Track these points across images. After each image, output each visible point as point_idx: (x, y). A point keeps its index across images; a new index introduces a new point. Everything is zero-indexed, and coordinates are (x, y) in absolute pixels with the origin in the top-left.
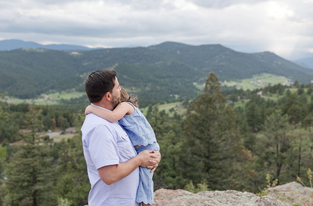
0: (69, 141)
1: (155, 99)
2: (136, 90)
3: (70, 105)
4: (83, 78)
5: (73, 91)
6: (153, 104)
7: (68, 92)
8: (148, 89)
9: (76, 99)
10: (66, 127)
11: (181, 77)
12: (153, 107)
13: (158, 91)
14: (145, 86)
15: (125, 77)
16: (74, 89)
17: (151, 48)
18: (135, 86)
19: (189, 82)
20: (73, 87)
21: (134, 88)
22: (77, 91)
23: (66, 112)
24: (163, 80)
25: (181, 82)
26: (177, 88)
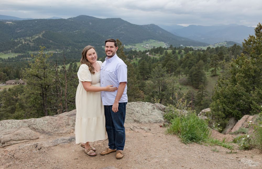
0: (10, 90)
1: (75, 58)
2: (59, 51)
3: (8, 63)
4: (17, 42)
5: (9, 52)
6: (73, 62)
7: (5, 53)
8: (68, 50)
9: (13, 58)
10: (6, 80)
12: (73, 64)
13: (76, 52)
14: (67, 48)
15: (51, 41)
16: (10, 51)
17: (70, 20)
18: (59, 48)
19: (99, 46)
20: (10, 49)
21: (58, 50)
22: (12, 52)
23: (5, 68)
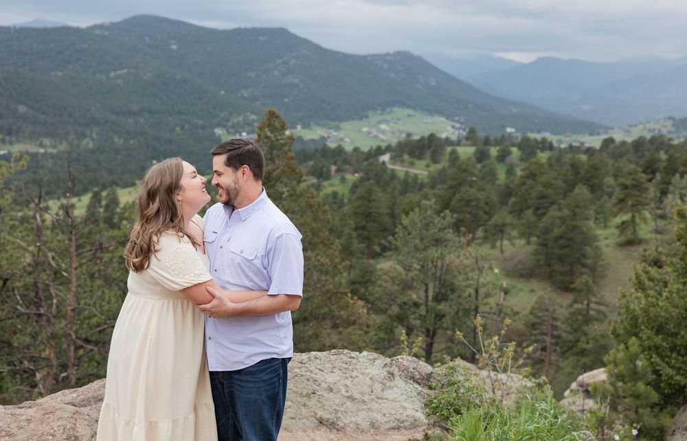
1: (110, 172)
2: (54, 147)
6: (104, 187)
8: (88, 143)
11: (180, 113)
12: (104, 194)
13: (117, 151)
14: (83, 136)
15: (22, 109)
17: (97, 32)
18: (50, 135)
19: (203, 127)
21: (47, 141)
24: (131, 120)
25: (182, 128)
26: (170, 142)
